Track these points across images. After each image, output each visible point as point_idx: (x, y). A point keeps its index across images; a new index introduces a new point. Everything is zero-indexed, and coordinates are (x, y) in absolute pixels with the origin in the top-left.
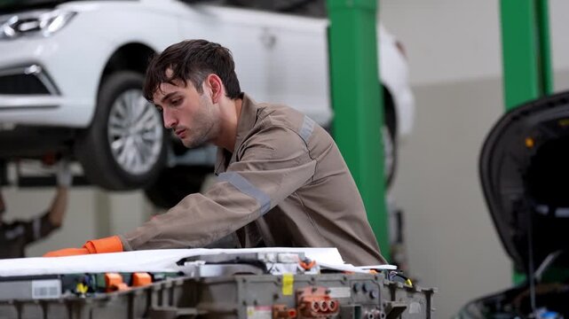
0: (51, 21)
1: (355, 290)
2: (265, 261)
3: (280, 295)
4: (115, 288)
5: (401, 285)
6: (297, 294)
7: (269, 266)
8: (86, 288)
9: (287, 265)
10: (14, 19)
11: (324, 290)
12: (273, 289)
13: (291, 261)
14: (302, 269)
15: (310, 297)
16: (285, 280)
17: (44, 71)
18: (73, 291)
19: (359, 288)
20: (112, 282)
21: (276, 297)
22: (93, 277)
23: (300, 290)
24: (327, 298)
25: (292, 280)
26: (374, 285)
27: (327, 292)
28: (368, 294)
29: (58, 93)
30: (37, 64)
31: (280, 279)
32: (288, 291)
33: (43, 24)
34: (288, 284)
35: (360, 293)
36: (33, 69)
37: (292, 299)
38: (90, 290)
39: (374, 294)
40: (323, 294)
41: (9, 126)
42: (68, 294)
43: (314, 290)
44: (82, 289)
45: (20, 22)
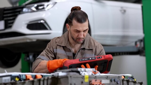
0: (48, 5)
1: (111, 81)
2: (80, 71)
3: (84, 82)
4: (29, 79)
5: (131, 80)
6: (90, 81)
7: (81, 73)
8: (18, 79)
9: (88, 73)
10: (36, 5)
11: (100, 80)
12: (81, 80)
13: (89, 71)
14: (93, 74)
15: (94, 82)
16: (85, 77)
17: (45, 22)
18: (14, 80)
19: (113, 80)
20: (28, 78)
21: (82, 82)
22: (21, 76)
23: (91, 80)
24: (101, 83)
25: (88, 77)
26: (118, 79)
27: (101, 81)
28: (116, 82)
29: (50, 29)
30: (43, 20)
31: (84, 77)
32: (87, 80)
33: (45, 7)
34: (87, 78)
35: (113, 82)
36: (42, 21)
37: (88, 83)
38: (20, 80)
39: (118, 83)
40: (99, 82)
41: (35, 40)
42: (13, 81)
43: (96, 81)
44: (17, 79)
45: (38, 6)
